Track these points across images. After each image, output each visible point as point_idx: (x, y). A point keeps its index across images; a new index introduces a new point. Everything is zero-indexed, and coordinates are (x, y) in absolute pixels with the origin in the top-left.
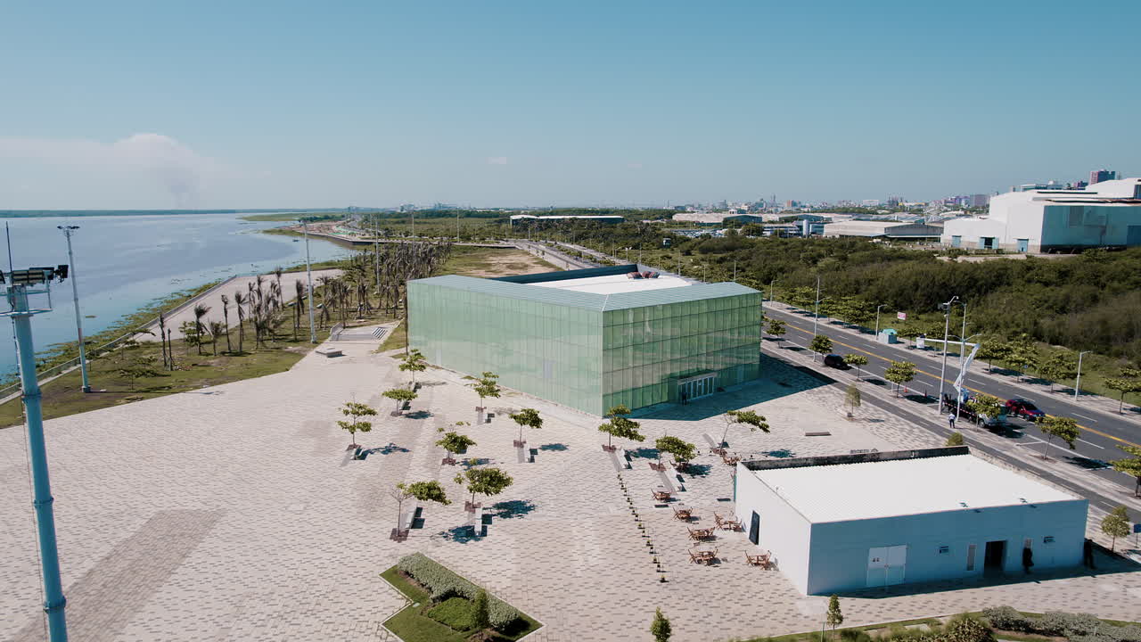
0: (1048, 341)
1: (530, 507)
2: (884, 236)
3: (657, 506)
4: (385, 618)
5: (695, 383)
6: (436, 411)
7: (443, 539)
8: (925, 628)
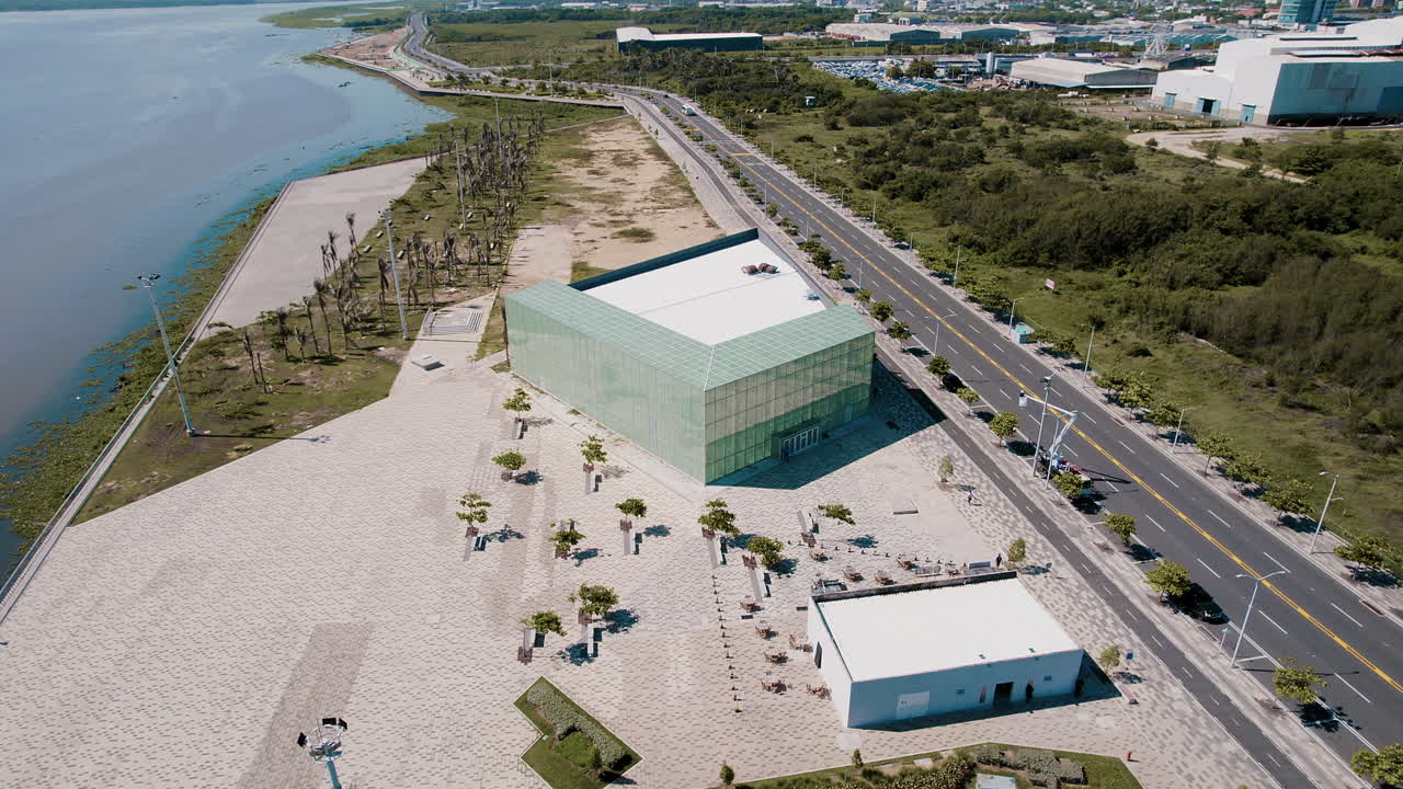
0: (1194, 333)
1: (635, 618)
2: (1084, 87)
3: (743, 617)
4: (522, 752)
5: (799, 438)
6: (545, 471)
7: (562, 660)
8: (927, 764)
